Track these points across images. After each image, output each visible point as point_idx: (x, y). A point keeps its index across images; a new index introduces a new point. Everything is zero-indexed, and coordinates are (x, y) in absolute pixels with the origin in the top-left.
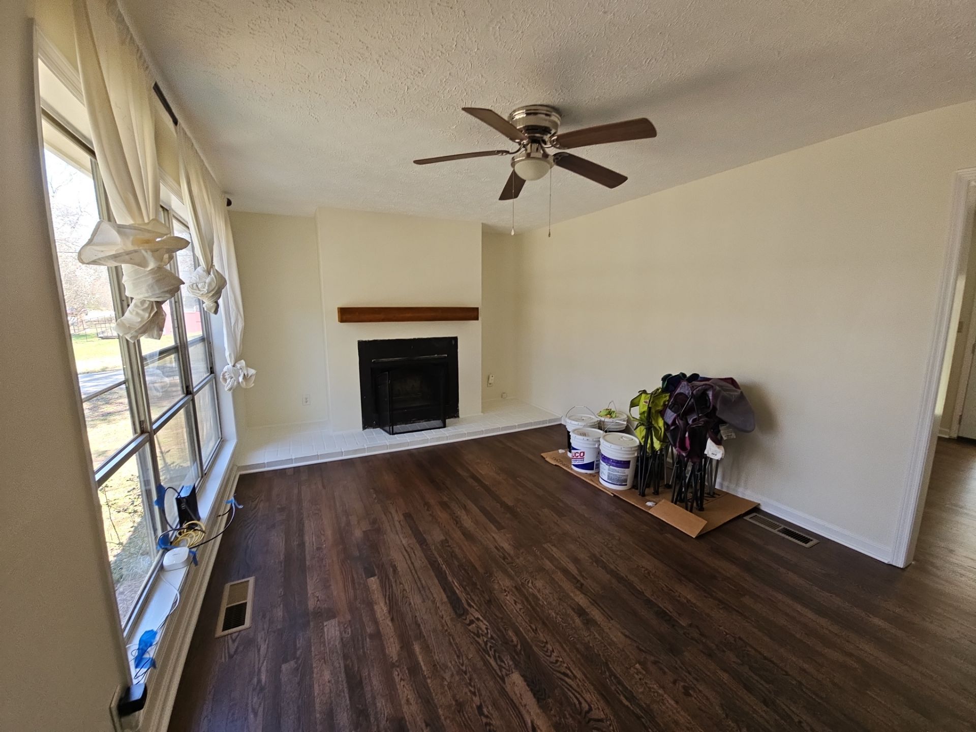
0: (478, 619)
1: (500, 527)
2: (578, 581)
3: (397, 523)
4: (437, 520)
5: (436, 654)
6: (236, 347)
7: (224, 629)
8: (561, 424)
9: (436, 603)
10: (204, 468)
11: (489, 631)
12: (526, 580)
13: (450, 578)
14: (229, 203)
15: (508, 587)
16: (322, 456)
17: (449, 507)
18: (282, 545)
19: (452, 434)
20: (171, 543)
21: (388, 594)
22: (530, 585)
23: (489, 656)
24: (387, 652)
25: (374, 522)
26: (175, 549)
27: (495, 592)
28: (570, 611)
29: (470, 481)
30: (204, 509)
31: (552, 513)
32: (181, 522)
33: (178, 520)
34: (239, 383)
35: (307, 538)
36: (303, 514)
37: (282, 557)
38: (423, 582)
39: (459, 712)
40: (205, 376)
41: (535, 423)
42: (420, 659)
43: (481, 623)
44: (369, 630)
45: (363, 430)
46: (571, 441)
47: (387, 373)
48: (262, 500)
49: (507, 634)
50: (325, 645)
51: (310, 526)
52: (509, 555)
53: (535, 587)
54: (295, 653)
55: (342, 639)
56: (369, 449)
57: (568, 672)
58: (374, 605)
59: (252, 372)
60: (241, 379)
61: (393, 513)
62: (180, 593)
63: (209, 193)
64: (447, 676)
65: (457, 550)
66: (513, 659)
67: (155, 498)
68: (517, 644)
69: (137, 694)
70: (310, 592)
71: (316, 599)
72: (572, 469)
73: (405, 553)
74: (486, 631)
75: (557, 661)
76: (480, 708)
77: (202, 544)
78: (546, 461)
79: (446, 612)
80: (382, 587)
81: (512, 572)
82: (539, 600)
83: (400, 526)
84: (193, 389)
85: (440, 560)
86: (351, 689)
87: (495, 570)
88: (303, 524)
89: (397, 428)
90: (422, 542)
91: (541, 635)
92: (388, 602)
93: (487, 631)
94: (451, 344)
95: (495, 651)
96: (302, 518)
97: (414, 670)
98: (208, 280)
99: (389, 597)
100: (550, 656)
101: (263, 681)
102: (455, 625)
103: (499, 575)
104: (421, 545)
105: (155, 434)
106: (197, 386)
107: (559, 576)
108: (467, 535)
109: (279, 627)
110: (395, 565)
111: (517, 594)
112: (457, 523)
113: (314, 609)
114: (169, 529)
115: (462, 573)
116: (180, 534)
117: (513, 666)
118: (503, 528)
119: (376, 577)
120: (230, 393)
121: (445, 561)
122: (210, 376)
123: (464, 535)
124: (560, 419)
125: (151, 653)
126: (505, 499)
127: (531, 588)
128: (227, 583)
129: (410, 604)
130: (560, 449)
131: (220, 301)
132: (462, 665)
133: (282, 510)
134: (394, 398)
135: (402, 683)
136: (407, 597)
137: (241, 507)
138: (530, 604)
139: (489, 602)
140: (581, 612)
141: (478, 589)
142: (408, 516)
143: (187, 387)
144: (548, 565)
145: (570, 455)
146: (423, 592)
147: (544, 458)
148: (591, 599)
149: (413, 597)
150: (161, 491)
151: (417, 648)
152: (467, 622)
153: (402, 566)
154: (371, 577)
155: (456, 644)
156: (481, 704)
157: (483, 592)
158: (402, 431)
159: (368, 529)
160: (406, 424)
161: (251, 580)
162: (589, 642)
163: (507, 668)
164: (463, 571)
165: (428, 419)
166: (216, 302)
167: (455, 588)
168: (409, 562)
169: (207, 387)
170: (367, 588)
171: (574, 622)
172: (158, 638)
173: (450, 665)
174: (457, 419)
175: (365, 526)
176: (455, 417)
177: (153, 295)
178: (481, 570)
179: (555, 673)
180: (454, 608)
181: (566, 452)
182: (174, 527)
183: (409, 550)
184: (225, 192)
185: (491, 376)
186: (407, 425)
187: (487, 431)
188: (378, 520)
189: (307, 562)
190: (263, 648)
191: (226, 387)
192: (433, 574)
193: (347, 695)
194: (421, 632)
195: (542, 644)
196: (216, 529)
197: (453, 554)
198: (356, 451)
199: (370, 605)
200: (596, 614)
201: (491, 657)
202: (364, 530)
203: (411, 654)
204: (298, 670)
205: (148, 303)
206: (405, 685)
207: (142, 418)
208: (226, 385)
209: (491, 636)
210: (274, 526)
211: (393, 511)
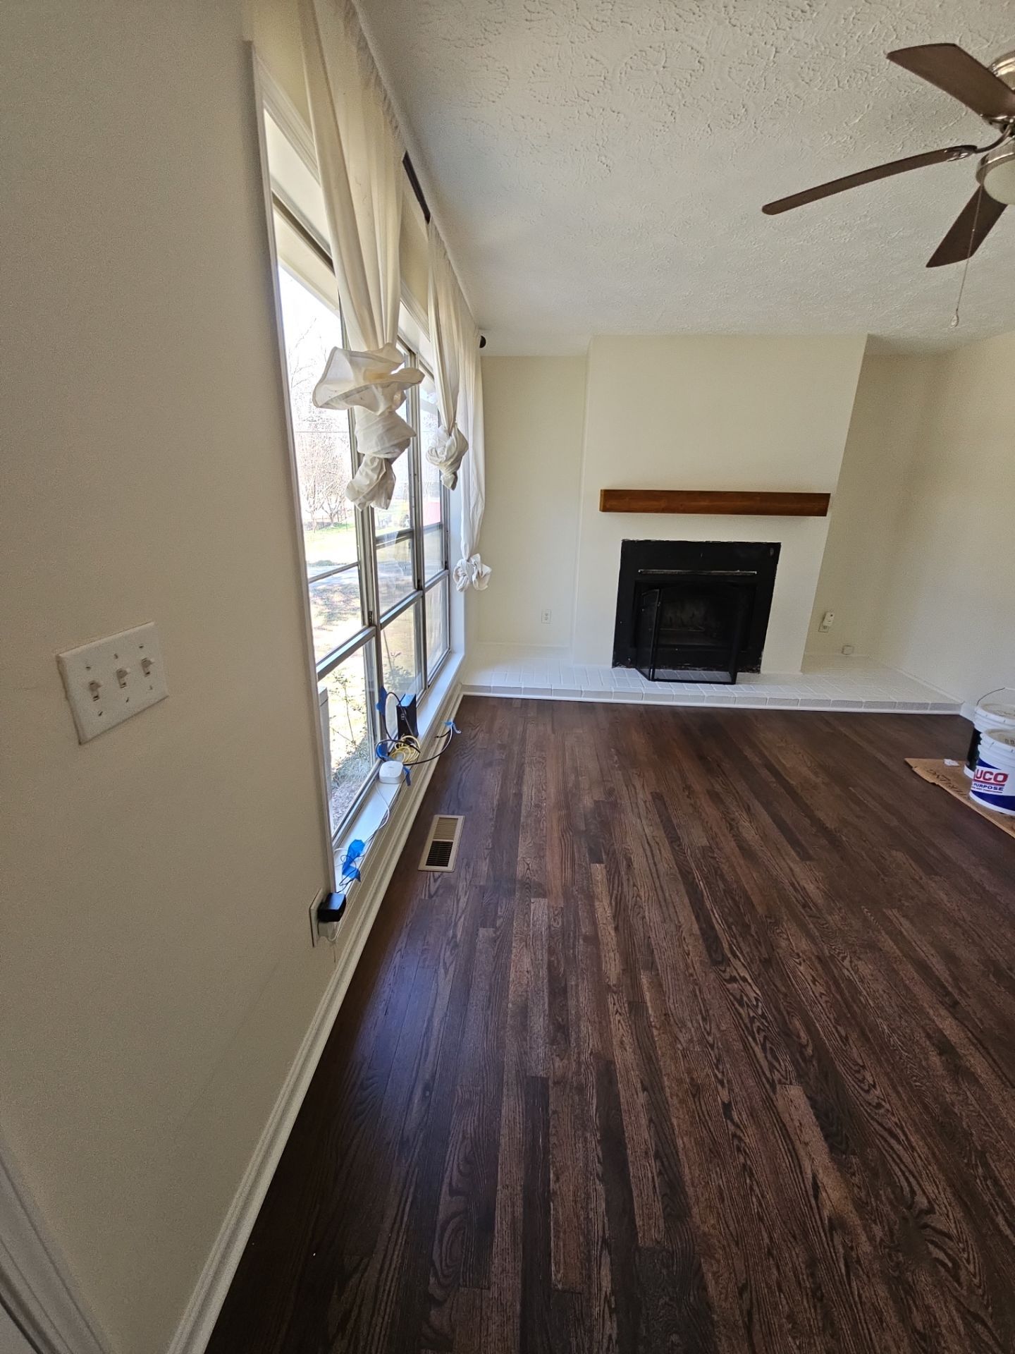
0: (745, 980)
1: (805, 856)
2: (948, 994)
3: (641, 803)
4: (701, 815)
5: (671, 1001)
6: (473, 537)
7: (429, 863)
8: (958, 716)
9: (682, 932)
10: (428, 680)
11: (760, 1004)
12: (839, 953)
13: (708, 904)
14: (483, 343)
15: (804, 952)
16: (557, 692)
17: (722, 802)
18: (497, 789)
19: (743, 696)
20: (389, 754)
21: (615, 892)
22: (846, 963)
23: (754, 1039)
24: (603, 969)
25: (610, 792)
26: (391, 762)
27: (780, 951)
28: (920, 1036)
29: (764, 773)
30: (424, 724)
31: (911, 861)
32: (400, 735)
33: (397, 731)
34: (471, 582)
35: (525, 789)
36: (524, 758)
37: (495, 803)
38: (667, 894)
39: (694, 1096)
40: (439, 571)
41: (905, 705)
42: (647, 996)
43: (749, 987)
44: (585, 929)
45: (613, 667)
46: (979, 748)
47: (658, 590)
48: (482, 730)
49: (791, 1023)
50: (529, 925)
51: (531, 776)
52: (815, 905)
53: (857, 972)
54: (494, 920)
55: (549, 927)
56: (617, 694)
57: (899, 1131)
58: (596, 900)
59: (487, 569)
60: (474, 577)
61: (637, 788)
62: (390, 811)
63: (460, 326)
64: (683, 1037)
65: (725, 867)
66: (794, 1062)
67: (377, 701)
68: (807, 1045)
69: (336, 904)
70: (520, 856)
71: (526, 867)
72: (969, 799)
73: (647, 847)
74: (755, 1003)
75: (879, 1106)
76: (727, 1107)
77: (416, 763)
78: (913, 772)
79: (695, 949)
80: (609, 880)
81: (815, 931)
82: (861, 993)
83: (645, 808)
84: (424, 584)
85: (697, 874)
86: (553, 994)
87: (785, 918)
88: (523, 771)
89: (660, 672)
90: (674, 840)
91: (855, 1050)
92: (614, 903)
93: (757, 1003)
94: (767, 555)
95: (765, 1038)
96: (523, 764)
97: (636, 1007)
98: (448, 443)
99: (616, 898)
100: (867, 1092)
101: (459, 936)
102: (705, 972)
103: (790, 927)
104: (672, 842)
105: (381, 629)
106: (430, 580)
107: (908, 972)
108: (746, 851)
109: (482, 883)
110: (630, 859)
111: (820, 968)
112: (731, 829)
113: (523, 876)
114: (388, 738)
115: (729, 903)
116: (397, 746)
117: (794, 1074)
118: (810, 858)
119: (603, 865)
120: (462, 594)
121: (705, 878)
122: (444, 572)
123: (740, 849)
124: (959, 706)
125: (358, 864)
126: (820, 815)
127: (847, 969)
128: (437, 813)
129: (644, 917)
130: (948, 758)
131: (460, 473)
132: (709, 1034)
133: (502, 747)
134: (662, 629)
135: (618, 1017)
136: (640, 907)
137: (459, 732)
138: (842, 994)
139: (767, 962)
140: (945, 1048)
141: (752, 936)
142: (657, 797)
143: (419, 581)
144: (888, 944)
145: (969, 773)
146: (664, 908)
147: (911, 767)
148: (973, 1035)
149: (649, 909)
150: (383, 694)
151: (644, 980)
152: (727, 976)
153: (639, 862)
154: (598, 863)
155: (703, 1000)
156: (730, 1102)
157: (760, 943)
158: (667, 678)
159: (601, 799)
160: (674, 669)
161: (461, 819)
162: (953, 1104)
163: (784, 1073)
164: (730, 901)
165: (708, 666)
166: (455, 474)
167: (714, 921)
168: (651, 861)
169: (439, 584)
170: (589, 876)
171: (927, 1059)
172: (365, 850)
173: (689, 1025)
174: (756, 674)
175: (598, 794)
176: (753, 671)
177: (382, 449)
178: (760, 910)
179: (871, 1121)
180: (709, 949)
181: (962, 766)
182: (393, 738)
183: (652, 843)
184: (480, 328)
185: (829, 614)
186: (675, 671)
187: (804, 702)
188: (616, 792)
189: (522, 818)
190: (463, 900)
191: (458, 585)
192: (683, 891)
193: (546, 999)
194: (653, 963)
195: (855, 1065)
196: (432, 751)
197: (719, 872)
198: (598, 694)
199: (591, 898)
200: (976, 1062)
201: (757, 1044)
202: (596, 799)
203: (636, 986)
204: (495, 941)
205: (377, 460)
206: (622, 1021)
207: (371, 609)
208: (458, 583)
209: (763, 1013)
210: (490, 764)
211: (638, 786)
